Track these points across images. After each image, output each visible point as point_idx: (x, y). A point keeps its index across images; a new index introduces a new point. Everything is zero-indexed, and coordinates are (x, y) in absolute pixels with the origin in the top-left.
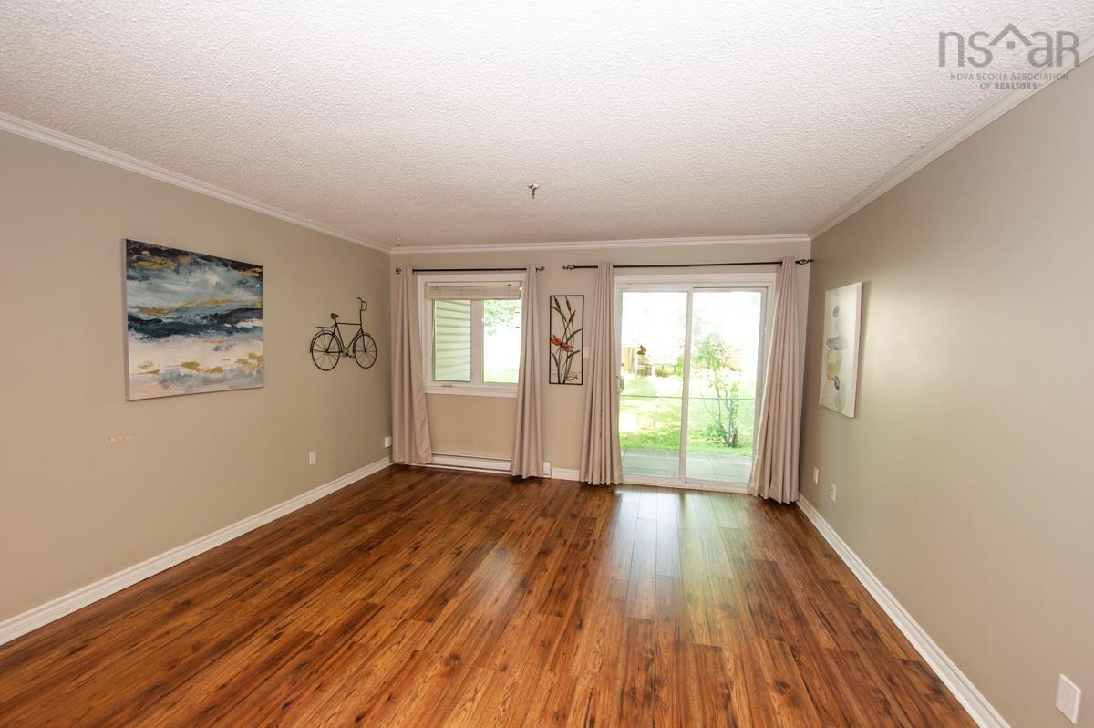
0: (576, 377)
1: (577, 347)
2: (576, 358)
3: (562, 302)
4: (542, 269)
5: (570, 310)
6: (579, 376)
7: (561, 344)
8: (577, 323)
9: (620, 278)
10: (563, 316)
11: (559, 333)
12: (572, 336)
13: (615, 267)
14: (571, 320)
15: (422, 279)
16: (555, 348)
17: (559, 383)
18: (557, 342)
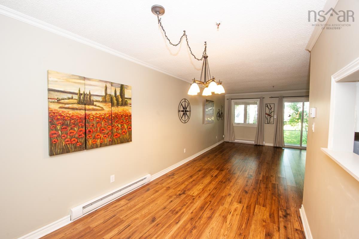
0: (272, 122)
1: (272, 115)
2: (272, 118)
3: (269, 105)
4: (264, 98)
5: (270, 107)
6: (273, 122)
7: (268, 115)
8: (272, 110)
9: (284, 99)
10: (269, 108)
11: (268, 112)
12: (271, 113)
13: (283, 97)
14: (271, 109)
15: (232, 101)
16: (266, 116)
17: (267, 123)
18: (267, 114)
